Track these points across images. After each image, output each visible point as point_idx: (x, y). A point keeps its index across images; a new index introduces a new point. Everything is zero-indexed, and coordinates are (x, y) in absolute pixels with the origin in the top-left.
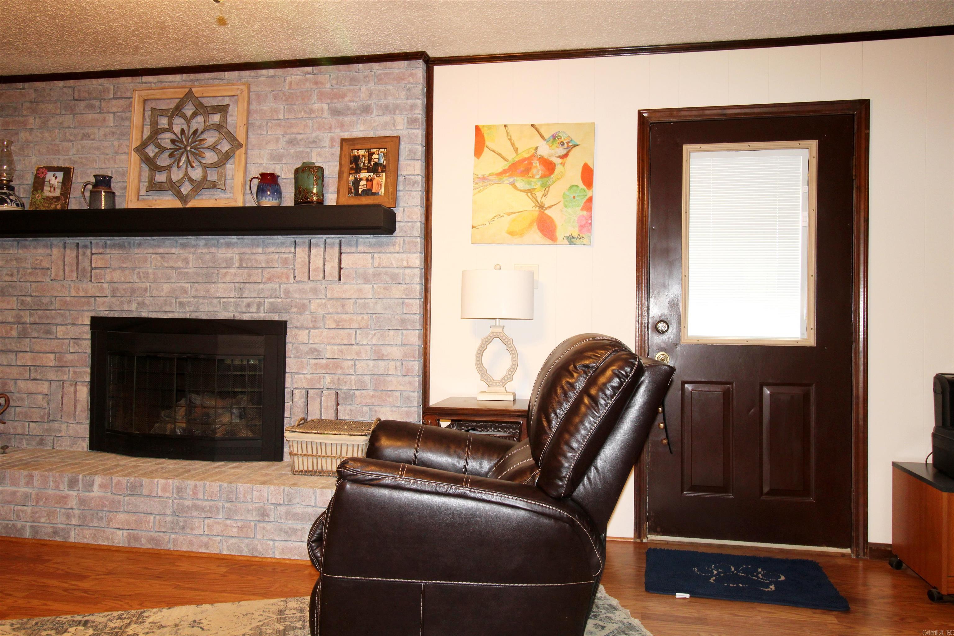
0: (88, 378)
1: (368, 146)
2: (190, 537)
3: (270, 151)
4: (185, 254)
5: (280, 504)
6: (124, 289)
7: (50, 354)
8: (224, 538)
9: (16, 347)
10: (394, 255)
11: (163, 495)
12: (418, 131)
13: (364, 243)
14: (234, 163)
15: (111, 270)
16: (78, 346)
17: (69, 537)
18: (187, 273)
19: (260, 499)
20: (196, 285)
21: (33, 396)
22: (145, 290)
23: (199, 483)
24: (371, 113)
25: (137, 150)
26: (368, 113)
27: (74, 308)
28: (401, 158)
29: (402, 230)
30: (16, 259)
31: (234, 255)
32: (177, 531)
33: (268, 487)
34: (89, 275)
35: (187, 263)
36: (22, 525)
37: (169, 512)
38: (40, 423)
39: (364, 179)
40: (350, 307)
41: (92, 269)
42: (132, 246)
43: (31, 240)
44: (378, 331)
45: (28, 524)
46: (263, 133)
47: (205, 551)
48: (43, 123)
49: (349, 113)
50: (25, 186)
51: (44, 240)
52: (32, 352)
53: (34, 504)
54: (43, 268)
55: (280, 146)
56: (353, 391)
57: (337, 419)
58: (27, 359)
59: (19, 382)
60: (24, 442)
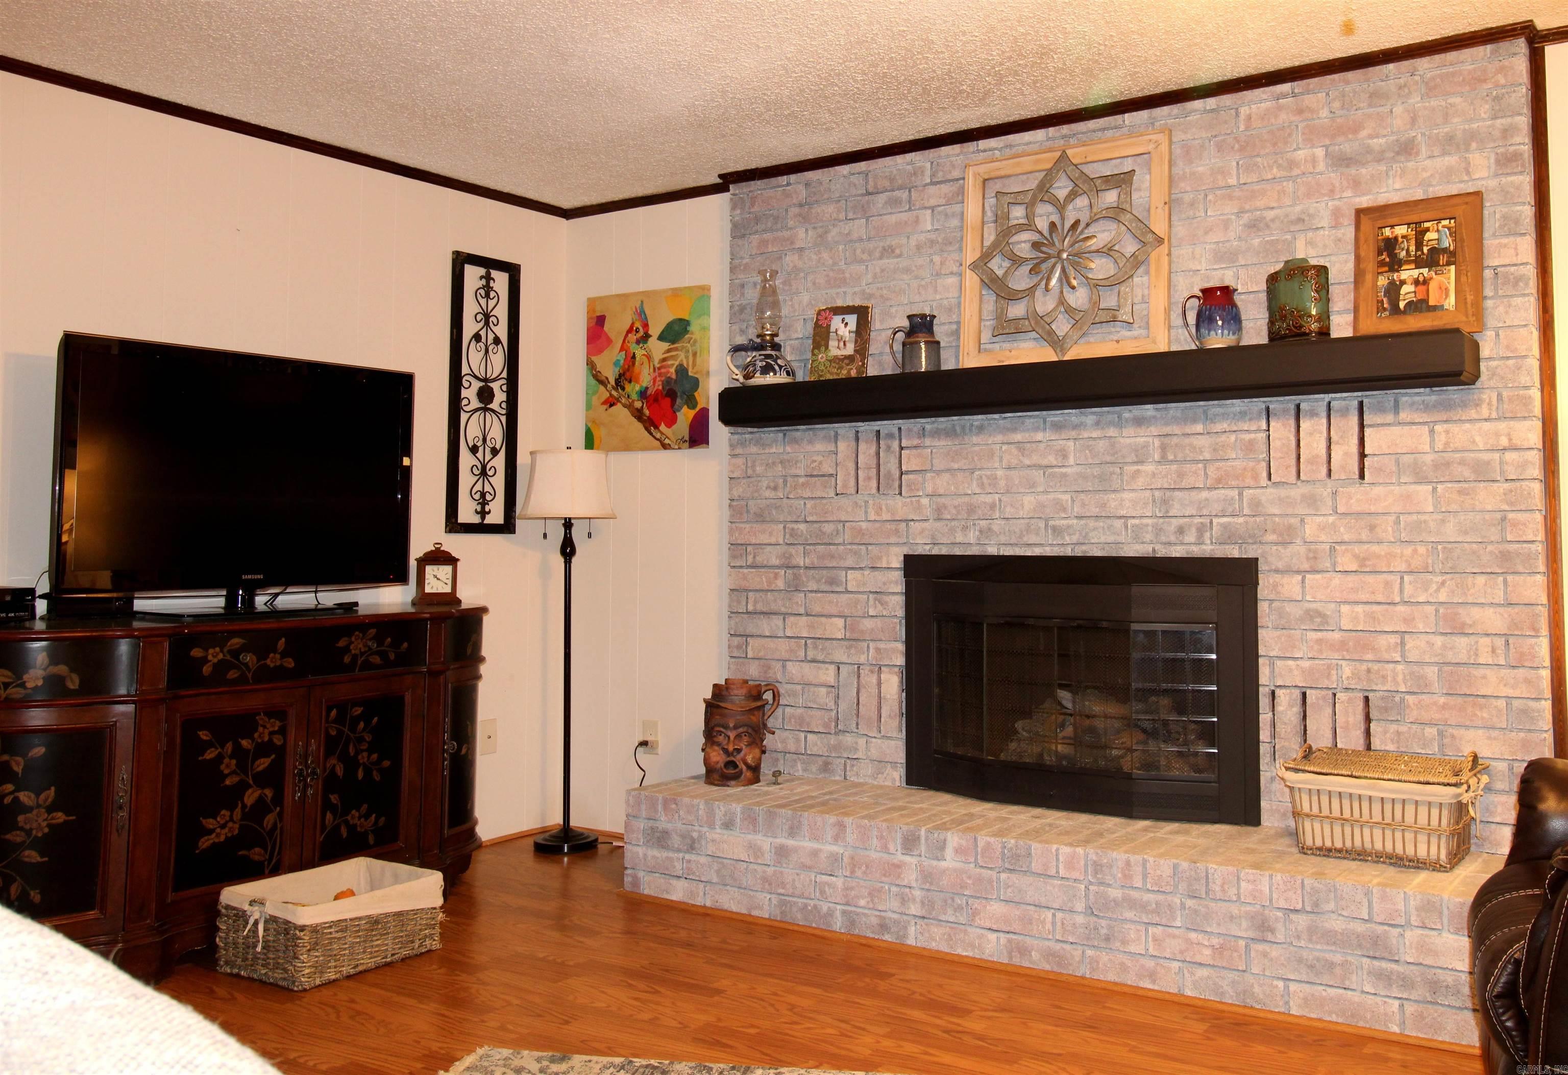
0: (901, 660)
1: (1415, 218)
2: (1121, 957)
3: (1213, 246)
4: (1061, 442)
5: (1297, 911)
6: (955, 507)
7: (837, 619)
8: (1185, 964)
9: (784, 605)
10: (1478, 425)
11: (1067, 876)
12: (1521, 177)
13: (1413, 404)
14: (1147, 272)
15: (933, 474)
16: (882, 604)
17: (905, 936)
18: (1065, 475)
19: (1255, 898)
20: (1082, 496)
21: (812, 689)
22: (992, 506)
23: (1135, 859)
24: (1417, 154)
25: (974, 266)
26: (1410, 154)
27: (874, 541)
28: (1486, 234)
29: (1494, 374)
30: (781, 462)
31: (1150, 439)
32: (1096, 944)
33: (1271, 876)
34: (897, 484)
35: (1065, 457)
36: (829, 908)
37: (1080, 906)
38: (823, 735)
39: (1409, 281)
40: (1386, 528)
41: (902, 474)
42: (967, 431)
43: (804, 430)
44: (1449, 576)
45: (839, 907)
46: (1198, 214)
47: (1150, 986)
48: (821, 236)
49: (1369, 157)
50: (793, 342)
51: (824, 428)
52: (807, 615)
53: (848, 874)
54: (823, 476)
55: (1232, 235)
56: (1400, 695)
57: (1369, 747)
58: (800, 626)
59: (789, 664)
60: (799, 766)
